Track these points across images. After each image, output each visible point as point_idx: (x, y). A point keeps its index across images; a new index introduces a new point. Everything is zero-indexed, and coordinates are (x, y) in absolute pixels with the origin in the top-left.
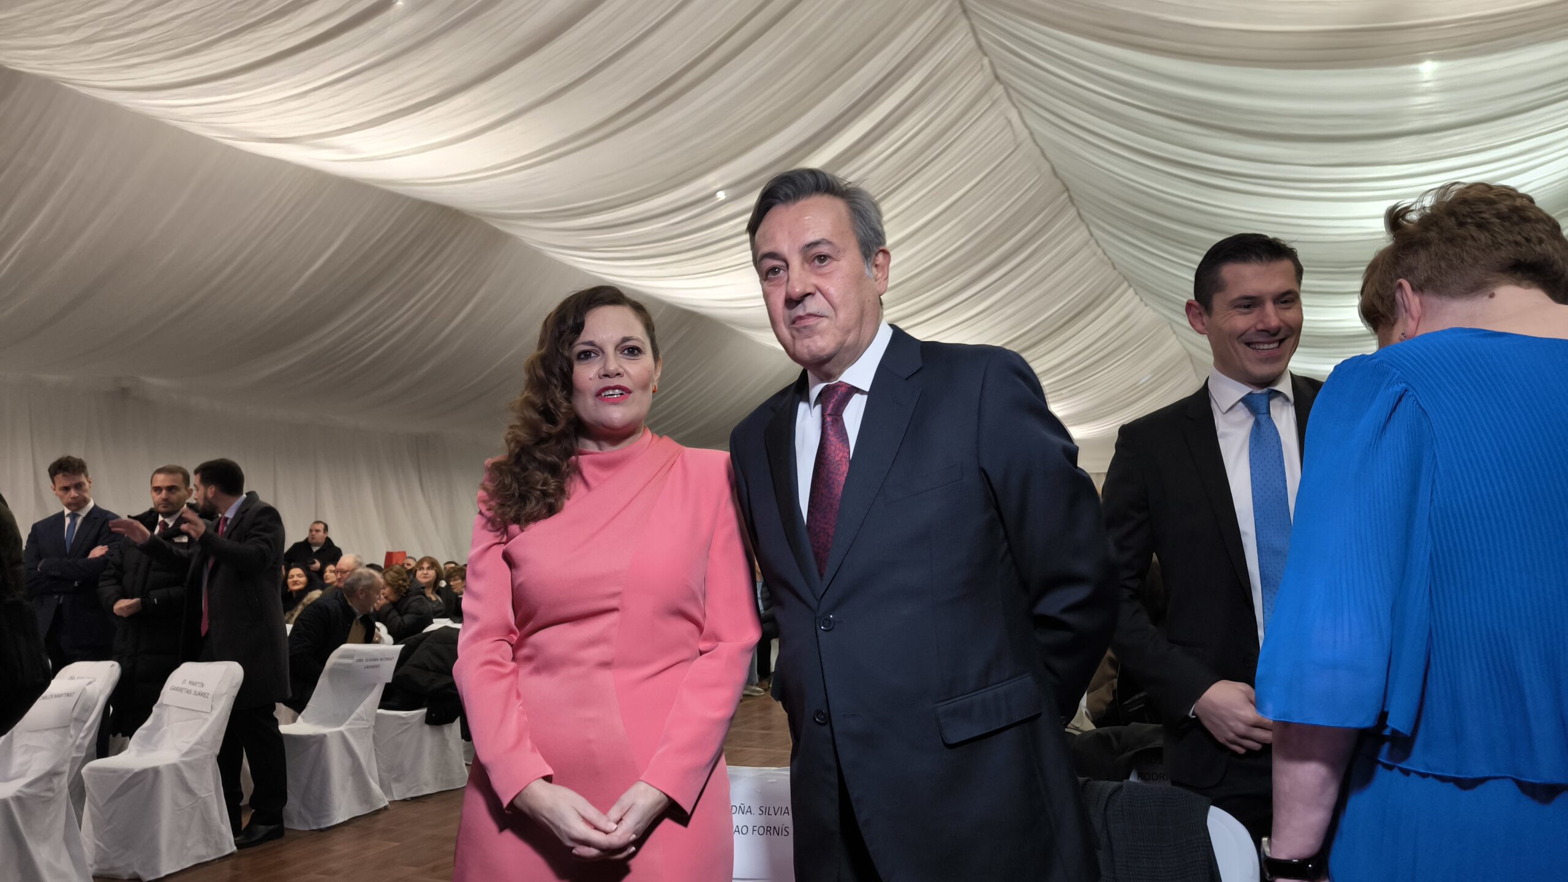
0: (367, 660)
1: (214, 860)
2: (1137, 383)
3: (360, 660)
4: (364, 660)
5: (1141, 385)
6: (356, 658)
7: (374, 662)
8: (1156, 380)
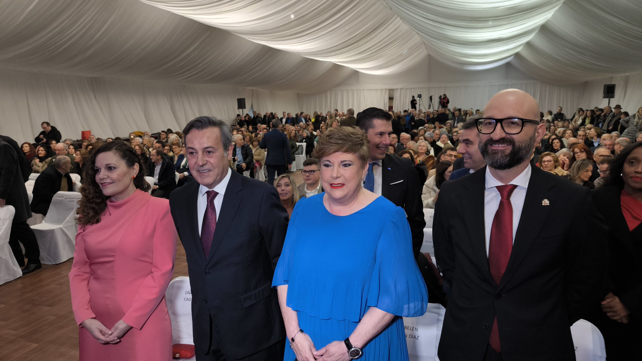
0: (69, 199)
1: (13, 280)
2: (402, 53)
3: (66, 198)
4: (68, 198)
5: (404, 54)
6: (64, 197)
7: (71, 199)
8: (410, 52)
